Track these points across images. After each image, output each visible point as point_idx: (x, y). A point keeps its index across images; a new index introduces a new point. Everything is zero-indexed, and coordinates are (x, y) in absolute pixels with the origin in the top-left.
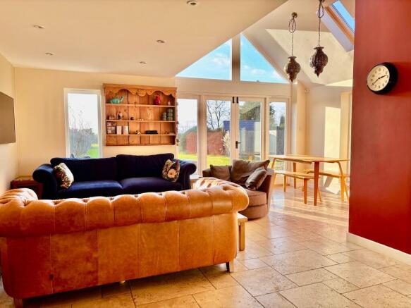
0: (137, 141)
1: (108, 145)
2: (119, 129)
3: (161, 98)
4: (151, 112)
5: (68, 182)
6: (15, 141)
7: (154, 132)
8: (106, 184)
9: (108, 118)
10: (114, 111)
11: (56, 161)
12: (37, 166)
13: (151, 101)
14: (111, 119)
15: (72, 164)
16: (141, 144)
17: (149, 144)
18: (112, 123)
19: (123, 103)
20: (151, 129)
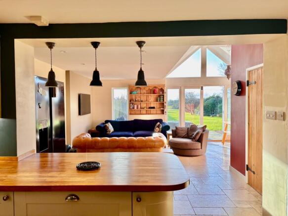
0: (144, 112)
1: (130, 114)
2: (136, 106)
3: (157, 90)
4: (152, 97)
5: (110, 131)
6: (90, 113)
7: (154, 108)
8: (126, 133)
9: (130, 101)
10: (134, 97)
11: (107, 122)
12: (98, 124)
13: (152, 92)
14: (132, 102)
15: (113, 123)
16: (146, 114)
17: (150, 114)
18: (133, 103)
19: (137, 93)
20: (152, 106)
